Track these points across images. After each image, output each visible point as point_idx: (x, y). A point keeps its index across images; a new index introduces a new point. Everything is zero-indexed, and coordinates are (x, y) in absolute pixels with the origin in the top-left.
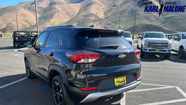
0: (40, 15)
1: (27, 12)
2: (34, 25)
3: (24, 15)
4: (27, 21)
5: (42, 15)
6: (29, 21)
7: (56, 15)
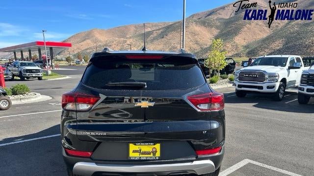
0: (219, 31)
1: (198, 28)
2: (206, 48)
3: (194, 34)
4: (197, 43)
5: (222, 31)
6: (201, 42)
7: (246, 29)
